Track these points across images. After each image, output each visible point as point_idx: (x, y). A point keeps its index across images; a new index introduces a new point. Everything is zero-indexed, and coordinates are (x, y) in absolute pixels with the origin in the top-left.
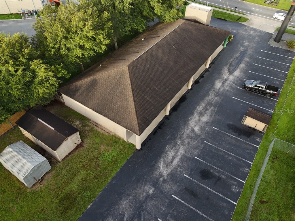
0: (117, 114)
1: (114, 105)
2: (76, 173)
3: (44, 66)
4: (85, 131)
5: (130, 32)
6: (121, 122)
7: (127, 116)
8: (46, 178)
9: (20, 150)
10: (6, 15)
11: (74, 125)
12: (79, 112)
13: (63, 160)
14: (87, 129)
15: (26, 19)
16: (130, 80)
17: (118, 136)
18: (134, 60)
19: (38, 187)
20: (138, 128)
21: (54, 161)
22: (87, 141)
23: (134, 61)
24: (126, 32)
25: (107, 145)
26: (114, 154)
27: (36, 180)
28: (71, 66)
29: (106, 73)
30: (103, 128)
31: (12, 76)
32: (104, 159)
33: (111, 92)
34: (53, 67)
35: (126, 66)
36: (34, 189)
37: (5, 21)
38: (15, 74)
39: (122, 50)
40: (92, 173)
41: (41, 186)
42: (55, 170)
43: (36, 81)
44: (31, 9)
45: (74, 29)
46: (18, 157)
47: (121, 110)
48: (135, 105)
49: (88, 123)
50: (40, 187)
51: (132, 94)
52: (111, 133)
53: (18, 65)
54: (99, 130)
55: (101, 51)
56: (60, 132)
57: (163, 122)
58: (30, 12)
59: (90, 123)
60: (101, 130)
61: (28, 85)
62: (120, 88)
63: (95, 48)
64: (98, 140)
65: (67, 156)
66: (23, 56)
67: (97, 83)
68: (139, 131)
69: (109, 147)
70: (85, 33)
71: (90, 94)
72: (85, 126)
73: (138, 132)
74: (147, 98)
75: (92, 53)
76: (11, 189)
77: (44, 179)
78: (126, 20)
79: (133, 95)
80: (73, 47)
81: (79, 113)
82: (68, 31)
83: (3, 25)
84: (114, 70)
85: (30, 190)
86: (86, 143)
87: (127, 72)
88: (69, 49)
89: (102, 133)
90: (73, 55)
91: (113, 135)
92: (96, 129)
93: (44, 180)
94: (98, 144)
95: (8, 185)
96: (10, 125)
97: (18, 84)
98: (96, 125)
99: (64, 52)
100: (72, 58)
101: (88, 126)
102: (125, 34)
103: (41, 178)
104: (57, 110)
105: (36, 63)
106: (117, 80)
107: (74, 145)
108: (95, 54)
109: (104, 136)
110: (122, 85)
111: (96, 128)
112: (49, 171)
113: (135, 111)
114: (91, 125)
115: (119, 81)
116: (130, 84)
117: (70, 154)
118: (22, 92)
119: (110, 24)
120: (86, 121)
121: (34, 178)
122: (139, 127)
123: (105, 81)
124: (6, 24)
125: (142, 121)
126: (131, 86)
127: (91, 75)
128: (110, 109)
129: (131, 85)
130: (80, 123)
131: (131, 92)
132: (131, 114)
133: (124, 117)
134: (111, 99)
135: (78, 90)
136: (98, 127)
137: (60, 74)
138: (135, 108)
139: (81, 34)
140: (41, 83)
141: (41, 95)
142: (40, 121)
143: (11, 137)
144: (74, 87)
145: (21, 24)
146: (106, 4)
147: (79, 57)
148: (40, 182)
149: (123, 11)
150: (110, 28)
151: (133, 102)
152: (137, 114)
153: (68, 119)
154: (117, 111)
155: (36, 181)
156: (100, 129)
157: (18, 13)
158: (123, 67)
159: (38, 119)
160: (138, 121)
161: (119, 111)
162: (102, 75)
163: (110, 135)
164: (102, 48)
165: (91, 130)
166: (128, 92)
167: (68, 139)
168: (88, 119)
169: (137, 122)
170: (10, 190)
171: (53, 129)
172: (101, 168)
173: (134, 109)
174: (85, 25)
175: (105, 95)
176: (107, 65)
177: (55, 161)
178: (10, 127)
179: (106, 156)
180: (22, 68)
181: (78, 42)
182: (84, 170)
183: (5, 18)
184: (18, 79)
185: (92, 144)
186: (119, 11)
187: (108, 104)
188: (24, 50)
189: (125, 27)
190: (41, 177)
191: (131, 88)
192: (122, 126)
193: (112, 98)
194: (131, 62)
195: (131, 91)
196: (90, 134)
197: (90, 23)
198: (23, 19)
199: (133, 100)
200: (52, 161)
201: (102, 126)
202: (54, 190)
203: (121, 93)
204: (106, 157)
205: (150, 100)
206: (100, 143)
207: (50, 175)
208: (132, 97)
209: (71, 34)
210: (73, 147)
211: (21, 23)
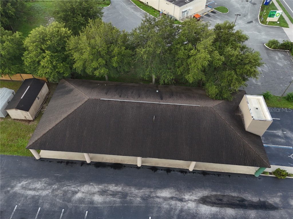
1: (51, 116)
10: (155, 9)
13: (14, 119)
16: (76, 110)
18: (101, 99)
29: (80, 92)
56: (19, 103)
57: (76, 163)
74: (67, 133)
79: (62, 121)
84: (83, 94)
86: (33, 123)
122: (33, 143)
125: (41, 142)
134: (56, 111)
138: (50, 130)
142: (27, 88)
151: (54, 125)
152: (44, 134)
159: (29, 87)
160: (38, 139)
161: (46, 122)
167: (17, 110)
171: (22, 98)
183: (150, 12)
204: (22, 141)
205: (68, 136)
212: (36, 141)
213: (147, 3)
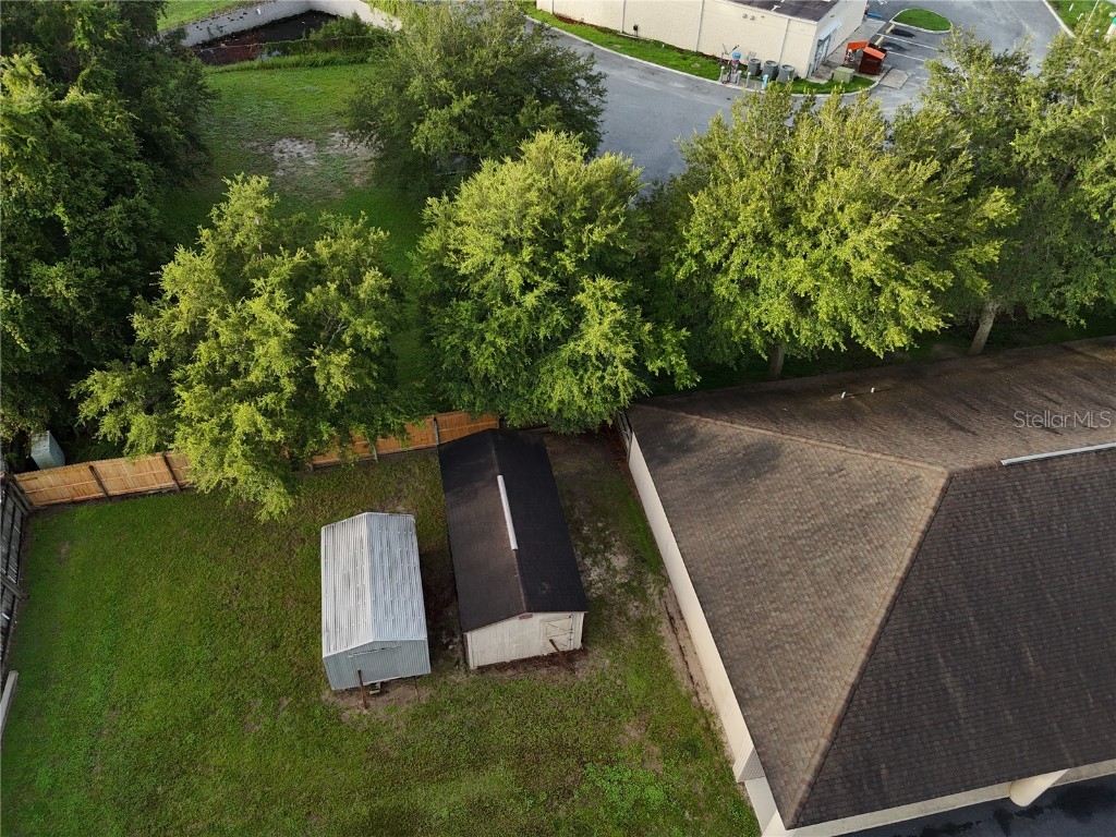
0: (761, 654)
1: (774, 606)
2: (480, 760)
3: (619, 313)
4: (619, 613)
5: (1078, 313)
6: (753, 697)
7: (796, 695)
8: (394, 693)
9: (386, 549)
10: (681, 51)
11: (604, 563)
12: (652, 526)
13: (482, 669)
14: (634, 608)
15: (729, 86)
16: (920, 545)
17: (721, 730)
18: (1004, 462)
19: (353, 710)
20: (804, 787)
21: (456, 652)
22: (602, 661)
23: (1001, 466)
24: (1061, 306)
25: (655, 736)
26: (655, 794)
27: (361, 683)
28: (721, 346)
29: (839, 447)
30: (688, 651)
31: (507, 299)
32: (607, 785)
33: (799, 542)
34: (648, 327)
35: (940, 469)
36: (342, 703)
37: (664, 72)
38: (517, 295)
39: (991, 371)
40: (529, 802)
41: (365, 712)
42: (435, 687)
43: (566, 352)
44: (763, 58)
45: (810, 221)
46: (362, 571)
47: (787, 646)
48: (862, 673)
49: (652, 590)
50: (359, 715)
51: (883, 611)
52: (702, 696)
53: (544, 273)
54: (670, 646)
55: (874, 349)
56: (522, 575)
57: (968, 825)
58: (759, 64)
59: (661, 593)
60: (678, 652)
61: (536, 351)
62: (847, 552)
63: (857, 327)
64: (636, 686)
65: (501, 667)
66: (580, 246)
67: (774, 468)
68: (802, 805)
69: (657, 750)
70: (844, 253)
71: (720, 495)
72: (635, 595)
73: (793, 811)
74: (948, 680)
75: (830, 338)
76: (296, 649)
77: (387, 692)
78: (1092, 256)
79: (886, 620)
80: (768, 281)
81: (650, 528)
82: (785, 217)
83: (650, 85)
84: (878, 456)
85: (331, 699)
86: (591, 663)
87: (927, 501)
88: (749, 285)
89: (671, 665)
90: (754, 313)
91: (706, 708)
92: (663, 634)
93: (385, 697)
94: (624, 702)
95: (298, 633)
96: (434, 435)
97: (507, 336)
98: (671, 619)
99: (723, 288)
100: (739, 323)
101: (644, 599)
102: (1050, 311)
103: (382, 683)
104: (590, 468)
105: (601, 289)
106: (858, 507)
107: (545, 644)
108: (843, 347)
109: (669, 686)
110: (869, 542)
111: (664, 629)
112: (420, 677)
113: (842, 702)
114: (657, 602)
115: (865, 516)
116: (906, 562)
117: (514, 665)
118: (501, 366)
119: (992, 251)
120: (650, 575)
121: (360, 672)
122: (812, 786)
123: (809, 480)
124: (659, 82)
125: (845, 769)
126: (900, 574)
127: (773, 418)
128: (748, 610)
129: (909, 570)
130: (626, 570)
131: (887, 603)
132: (817, 698)
133: (780, 686)
134: (782, 574)
135: (690, 450)
136: (675, 631)
137: (659, 363)
138: (854, 688)
139: (829, 247)
140: (578, 364)
141: (553, 406)
142: (498, 489)
143: (413, 475)
144: (683, 430)
145: (700, 98)
146: (1033, 156)
147: (769, 334)
148: (371, 692)
149: (1096, 217)
150: (978, 268)
151: (862, 656)
152: (840, 722)
153: (600, 525)
154: (769, 637)
155: (359, 685)
156: (674, 646)
157: (718, 55)
158: (925, 465)
159: (500, 478)
160: (825, 756)
161: (777, 647)
162: (813, 446)
163: (695, 699)
164: (888, 340)
165: (643, 626)
166: (873, 590)
167: (531, 616)
168: (663, 572)
169: (818, 757)
170: (290, 649)
171: (514, 546)
172: (568, 812)
173: (848, 688)
174: (867, 219)
175: (771, 539)
176: (867, 409)
177: (460, 654)
178: (431, 440)
179: (618, 777)
180: (548, 285)
181: (795, 278)
182: (513, 768)
183: (671, 63)
184: (514, 318)
185: (607, 683)
186: (1081, 207)
187: (753, 583)
188: (590, 226)
189: (1068, 282)
190: (385, 680)
191: (896, 582)
192: (745, 718)
193: (788, 572)
194: (980, 461)
195: (889, 598)
196: (630, 638)
197: (892, 222)
198: (718, 83)
199: (869, 643)
200: (450, 647)
201: (690, 638)
202: (386, 759)
203: (838, 577)
204: (620, 782)
205: (958, 696)
206: (636, 703)
207: (412, 694)
208: (874, 630)
209: (792, 229)
210: (539, 647)
211: (706, 94)
212: (820, 770)
213: (636, 28)
